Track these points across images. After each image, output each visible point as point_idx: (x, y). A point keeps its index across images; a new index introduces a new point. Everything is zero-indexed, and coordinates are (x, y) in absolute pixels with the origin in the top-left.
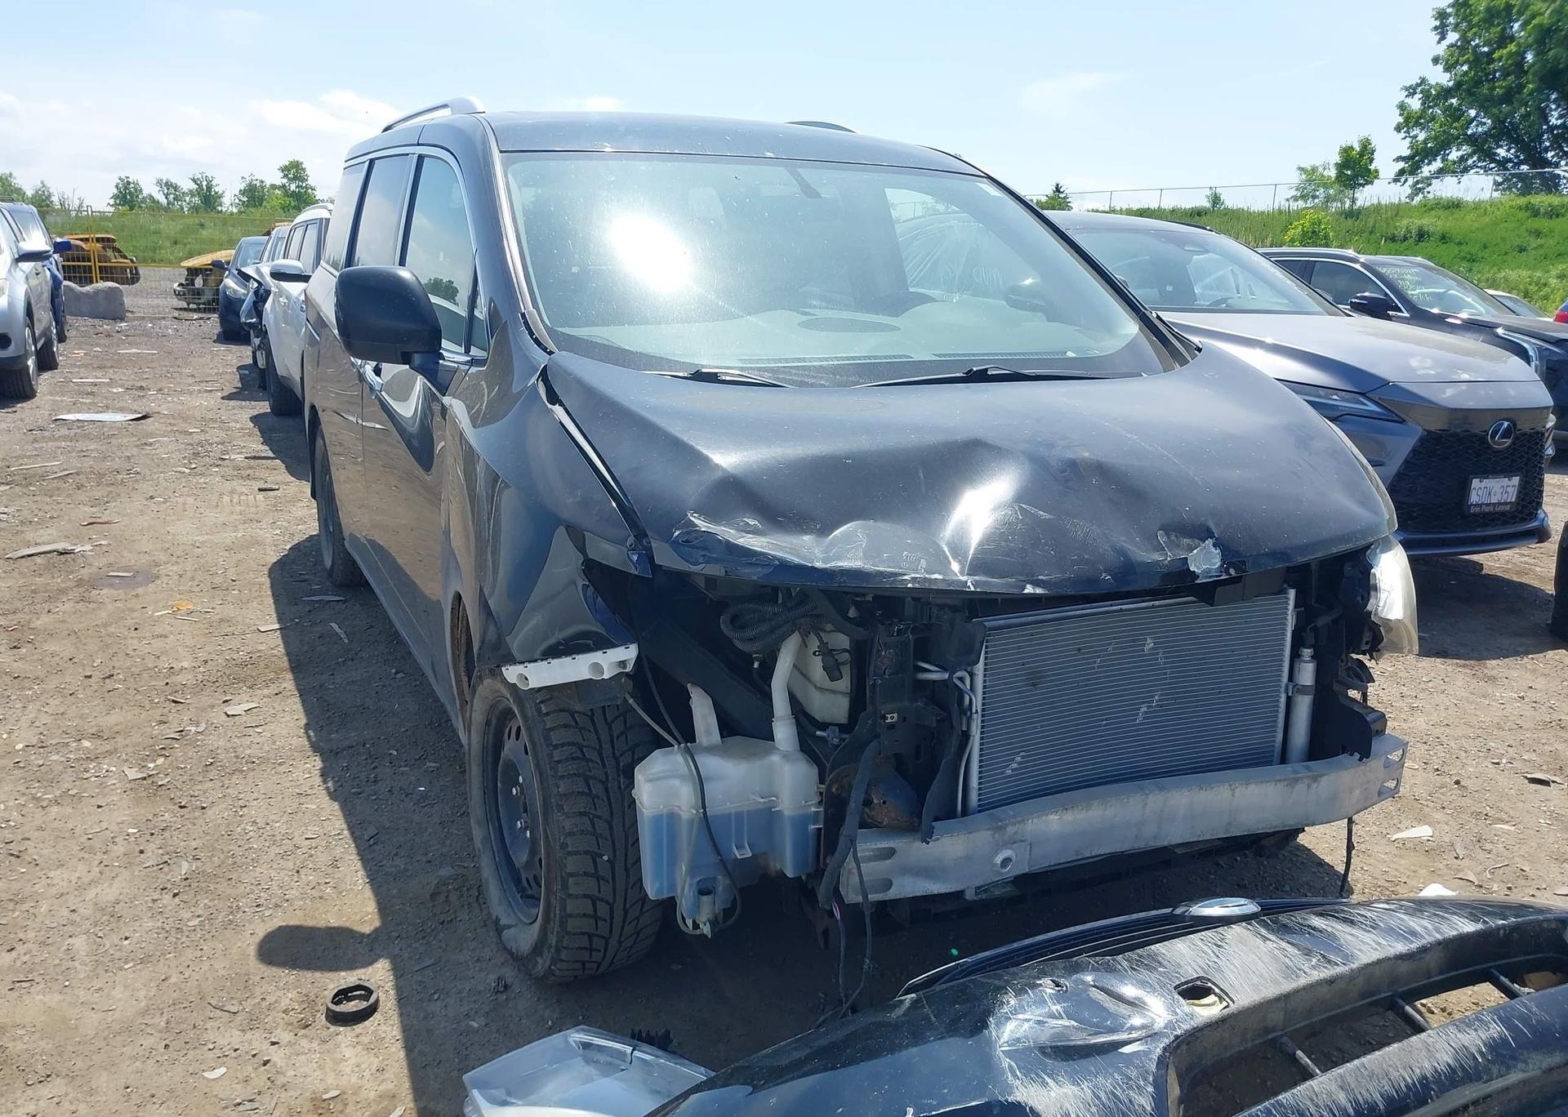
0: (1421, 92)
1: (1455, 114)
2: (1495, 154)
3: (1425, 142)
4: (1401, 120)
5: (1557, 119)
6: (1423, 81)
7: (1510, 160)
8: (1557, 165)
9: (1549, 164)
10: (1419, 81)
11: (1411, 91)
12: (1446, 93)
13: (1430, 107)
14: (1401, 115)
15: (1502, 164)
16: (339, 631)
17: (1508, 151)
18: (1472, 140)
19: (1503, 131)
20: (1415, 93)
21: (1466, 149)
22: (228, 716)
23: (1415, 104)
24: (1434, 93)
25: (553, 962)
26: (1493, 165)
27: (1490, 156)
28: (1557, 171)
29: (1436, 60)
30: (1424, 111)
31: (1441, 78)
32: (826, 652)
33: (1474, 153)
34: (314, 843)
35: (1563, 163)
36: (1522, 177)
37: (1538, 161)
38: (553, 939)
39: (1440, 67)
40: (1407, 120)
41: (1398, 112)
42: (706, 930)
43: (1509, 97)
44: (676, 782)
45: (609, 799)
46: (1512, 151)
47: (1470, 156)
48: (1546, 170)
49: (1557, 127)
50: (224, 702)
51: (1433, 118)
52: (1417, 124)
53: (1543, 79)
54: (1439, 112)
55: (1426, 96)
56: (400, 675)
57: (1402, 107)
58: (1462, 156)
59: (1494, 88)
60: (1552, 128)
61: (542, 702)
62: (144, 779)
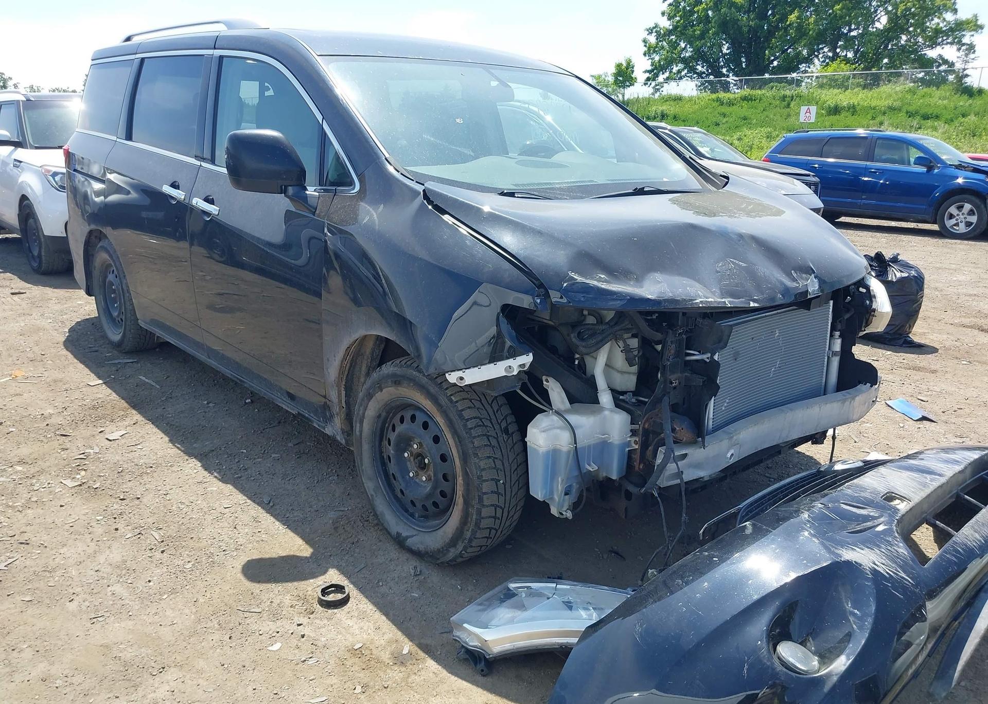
0: (656, 32)
1: (674, 46)
2: (696, 69)
3: (659, 61)
4: (646, 49)
5: (727, 50)
6: (656, 26)
7: (704, 73)
8: (728, 76)
9: (724, 75)
10: (654, 26)
11: (650, 31)
12: (669, 32)
13: (660, 41)
14: (645, 46)
15: (700, 75)
16: (149, 381)
17: (703, 67)
18: (685, 61)
19: (699, 55)
20: (652, 33)
21: (681, 66)
22: (110, 440)
23: (652, 39)
24: (662, 32)
25: (465, 548)
26: (695, 75)
27: (692, 70)
28: (728, 79)
29: (663, 14)
30: (657, 44)
31: (665, 24)
32: (627, 350)
33: (685, 68)
34: (232, 510)
35: (731, 75)
36: (710, 82)
37: (718, 74)
38: (468, 534)
39: (665, 18)
40: (649, 49)
41: (643, 44)
42: (569, 515)
43: (702, 36)
44: (558, 431)
46: (705, 67)
47: (683, 70)
48: (723, 78)
49: (726, 54)
50: (100, 432)
51: (663, 48)
52: (655, 51)
53: (719, 26)
54: (665, 44)
55: (659, 36)
56: (211, 405)
57: (645, 41)
58: (679, 70)
59: (695, 31)
60: (724, 55)
61: (451, 395)
62: (81, 485)
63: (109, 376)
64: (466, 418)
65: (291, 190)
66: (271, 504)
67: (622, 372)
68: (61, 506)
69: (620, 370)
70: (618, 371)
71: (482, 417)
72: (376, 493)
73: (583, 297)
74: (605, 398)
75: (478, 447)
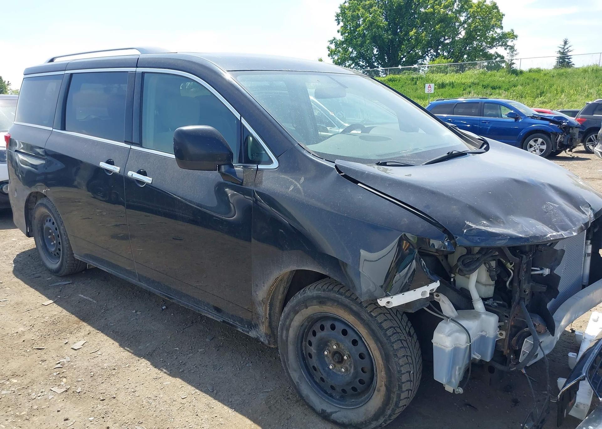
0: (335, 43)
1: (345, 50)
2: (359, 64)
3: (338, 60)
4: (330, 53)
5: (377, 52)
6: (335, 39)
7: (364, 66)
8: (378, 67)
9: (375, 67)
10: (333, 39)
11: (331, 42)
12: (342, 43)
13: (338, 48)
14: (329, 51)
15: (362, 67)
16: (87, 298)
17: (363, 62)
18: (352, 59)
19: (361, 56)
20: (332, 43)
21: (350, 62)
22: (76, 350)
23: (333, 47)
24: (338, 43)
26: (359, 67)
27: (357, 64)
28: (378, 69)
29: (338, 31)
30: (336, 49)
31: (340, 38)
33: (353, 63)
34: (189, 399)
35: (379, 66)
36: (368, 71)
37: (372, 66)
38: (389, 412)
39: (340, 34)
40: (331, 52)
41: (327, 49)
43: (361, 45)
44: (457, 334)
45: (409, 347)
46: (364, 63)
47: (352, 64)
48: (375, 69)
49: (376, 55)
50: (66, 344)
51: (339, 52)
52: (335, 54)
53: (371, 39)
54: (340, 49)
55: (336, 45)
56: (138, 313)
57: (328, 48)
58: (349, 64)
59: (357, 41)
60: (375, 55)
62: (66, 391)
63: (56, 297)
64: (385, 328)
65: (223, 168)
66: (215, 392)
67: (486, 285)
68: (58, 411)
69: (484, 283)
70: (483, 285)
71: (394, 326)
72: (300, 381)
73: (479, 239)
74: (479, 306)
75: (396, 350)
